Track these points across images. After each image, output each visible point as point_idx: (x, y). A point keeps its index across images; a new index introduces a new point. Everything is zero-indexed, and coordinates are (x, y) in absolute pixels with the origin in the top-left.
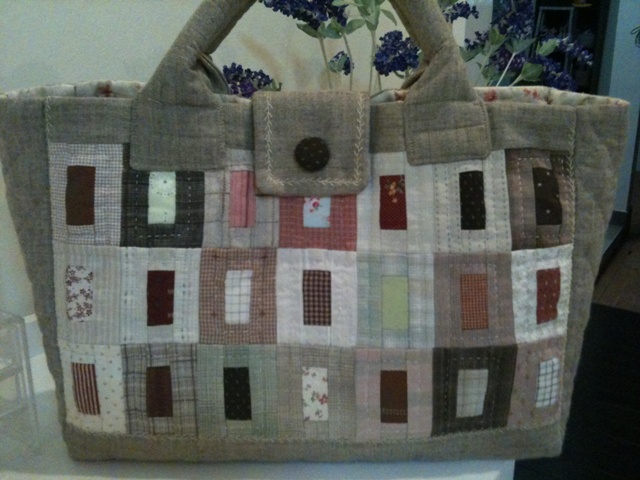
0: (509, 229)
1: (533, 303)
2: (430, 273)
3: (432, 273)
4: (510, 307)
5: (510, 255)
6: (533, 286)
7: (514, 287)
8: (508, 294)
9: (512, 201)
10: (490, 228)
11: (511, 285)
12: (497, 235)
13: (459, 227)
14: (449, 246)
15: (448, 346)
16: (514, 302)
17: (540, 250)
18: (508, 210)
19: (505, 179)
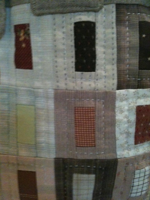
0: (115, 72)
1: (132, 130)
2: (51, 104)
3: (53, 104)
4: (114, 132)
5: (115, 93)
6: (133, 118)
7: (117, 118)
8: (112, 123)
9: (120, 49)
10: (100, 71)
11: (115, 116)
12: (105, 76)
13: (74, 69)
14: (66, 84)
15: (66, 157)
16: (117, 129)
17: (140, 90)
18: (115, 56)
19: (115, 30)
